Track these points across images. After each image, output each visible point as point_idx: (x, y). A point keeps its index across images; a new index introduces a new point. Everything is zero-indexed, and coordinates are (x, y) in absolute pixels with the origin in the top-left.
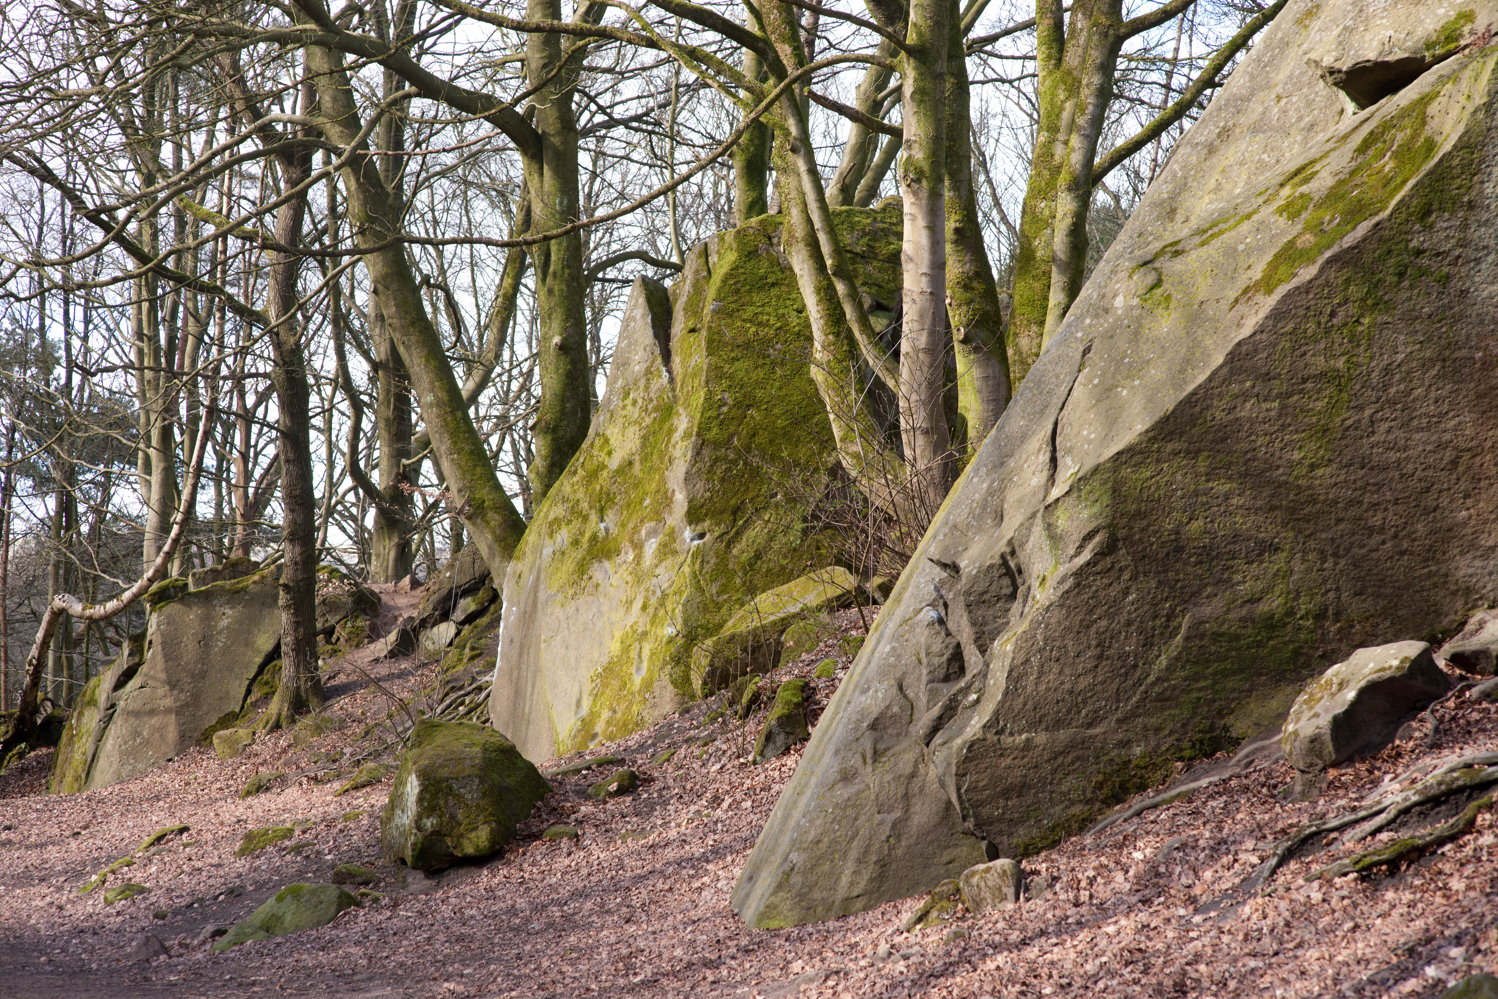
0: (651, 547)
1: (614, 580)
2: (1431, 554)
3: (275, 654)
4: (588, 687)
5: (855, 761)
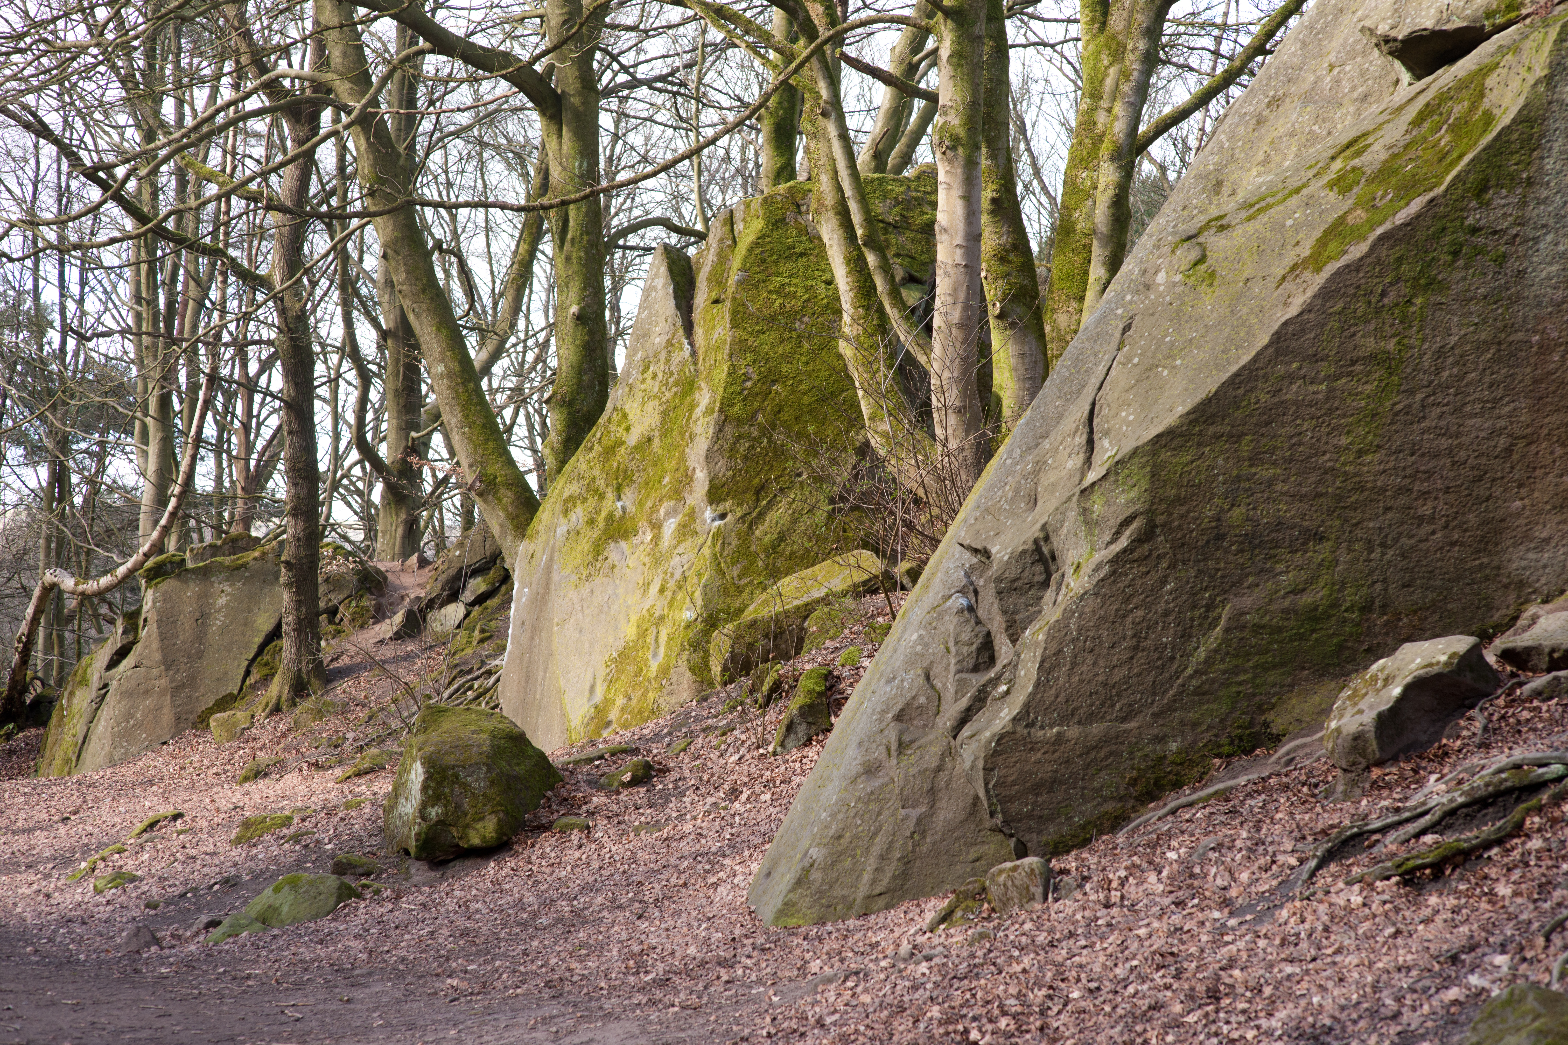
0: (670, 527)
1: (631, 561)
2: (1484, 545)
3: (275, 634)
4: (602, 672)
5: (879, 753)
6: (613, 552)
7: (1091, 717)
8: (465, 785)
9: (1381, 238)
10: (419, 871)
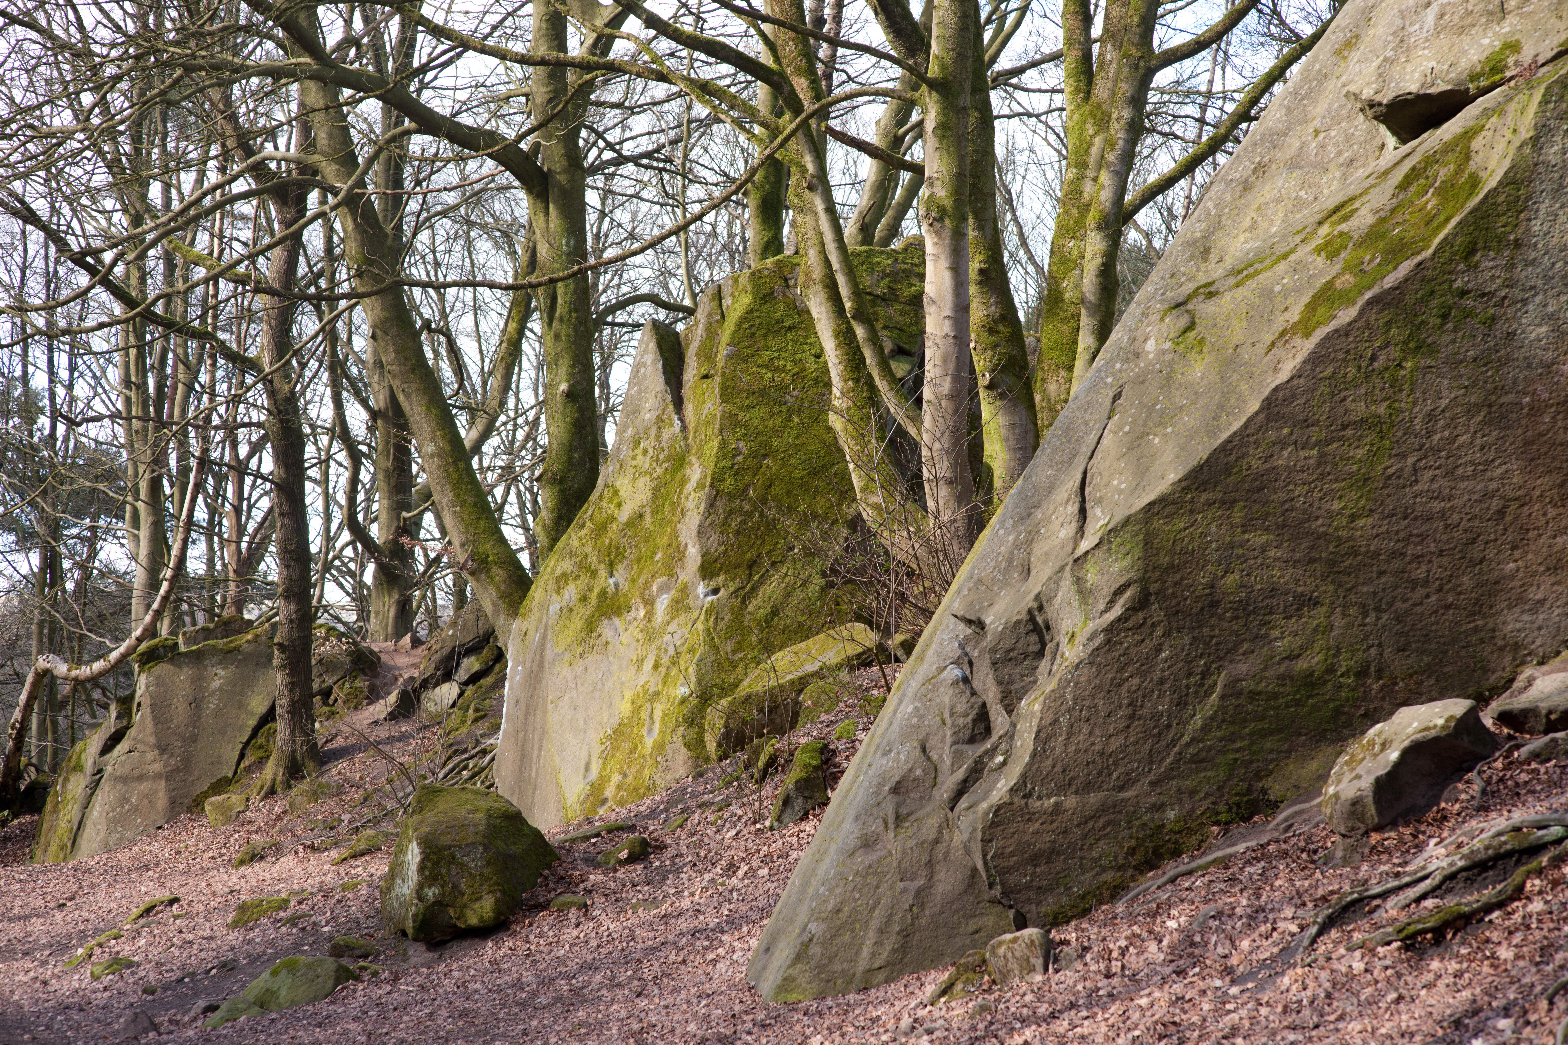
0: (663, 603)
1: (625, 638)
2: (1478, 608)
3: (269, 716)
4: (597, 750)
5: (876, 826)
6: (606, 630)
7: (1088, 787)
8: (462, 865)
9: (1370, 303)
10: (418, 953)
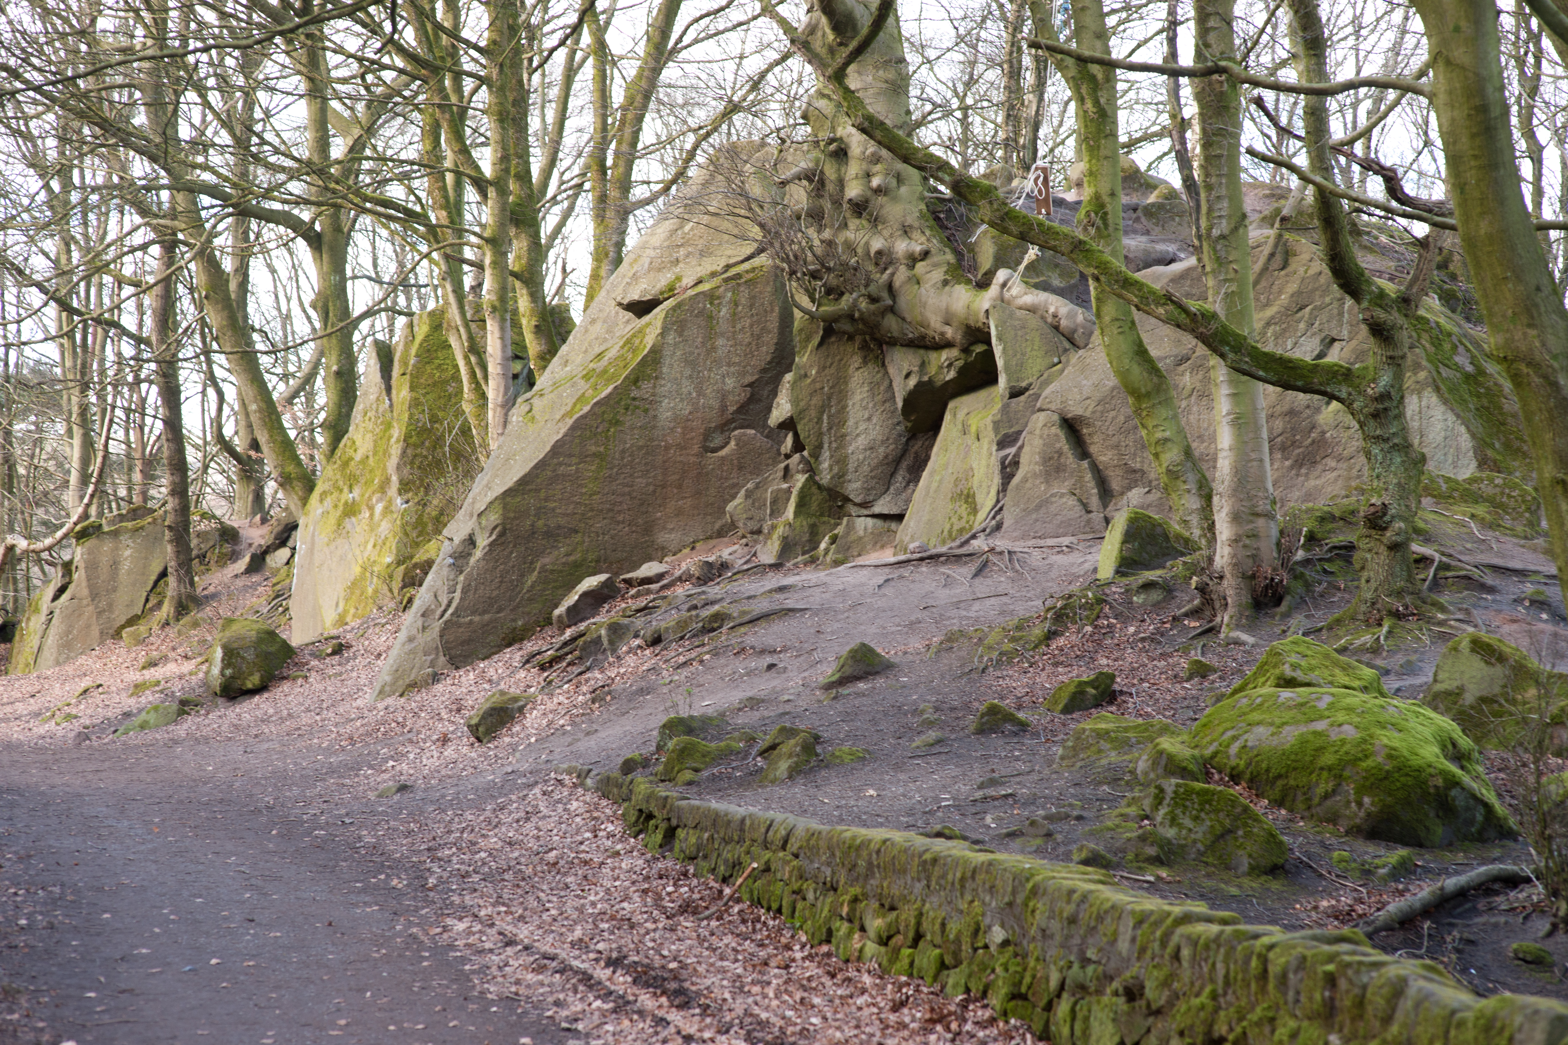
0: (379, 508)
1: (358, 529)
3: (164, 574)
4: (342, 594)
5: (415, 632)
6: (348, 523)
7: (484, 612)
8: (243, 658)
9: (596, 404)
10: (220, 701)
